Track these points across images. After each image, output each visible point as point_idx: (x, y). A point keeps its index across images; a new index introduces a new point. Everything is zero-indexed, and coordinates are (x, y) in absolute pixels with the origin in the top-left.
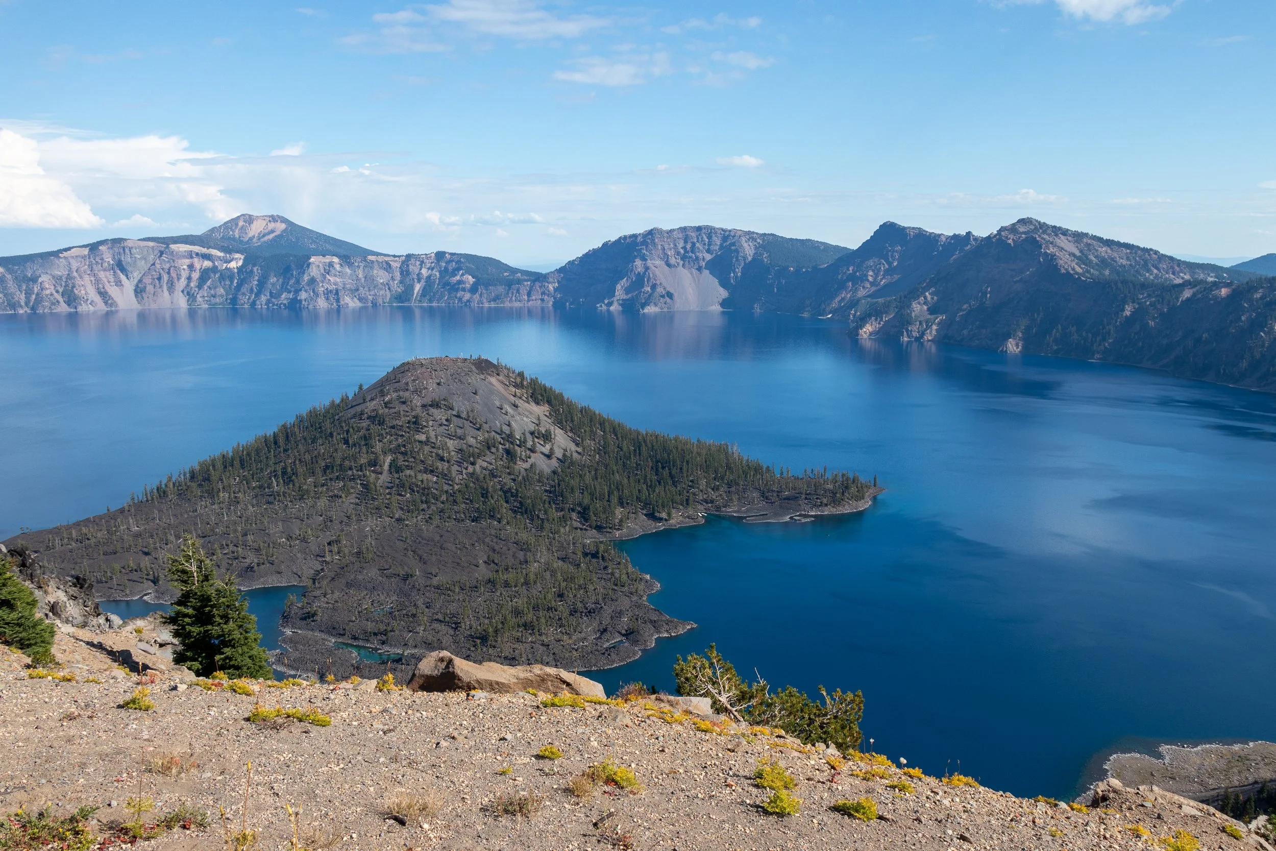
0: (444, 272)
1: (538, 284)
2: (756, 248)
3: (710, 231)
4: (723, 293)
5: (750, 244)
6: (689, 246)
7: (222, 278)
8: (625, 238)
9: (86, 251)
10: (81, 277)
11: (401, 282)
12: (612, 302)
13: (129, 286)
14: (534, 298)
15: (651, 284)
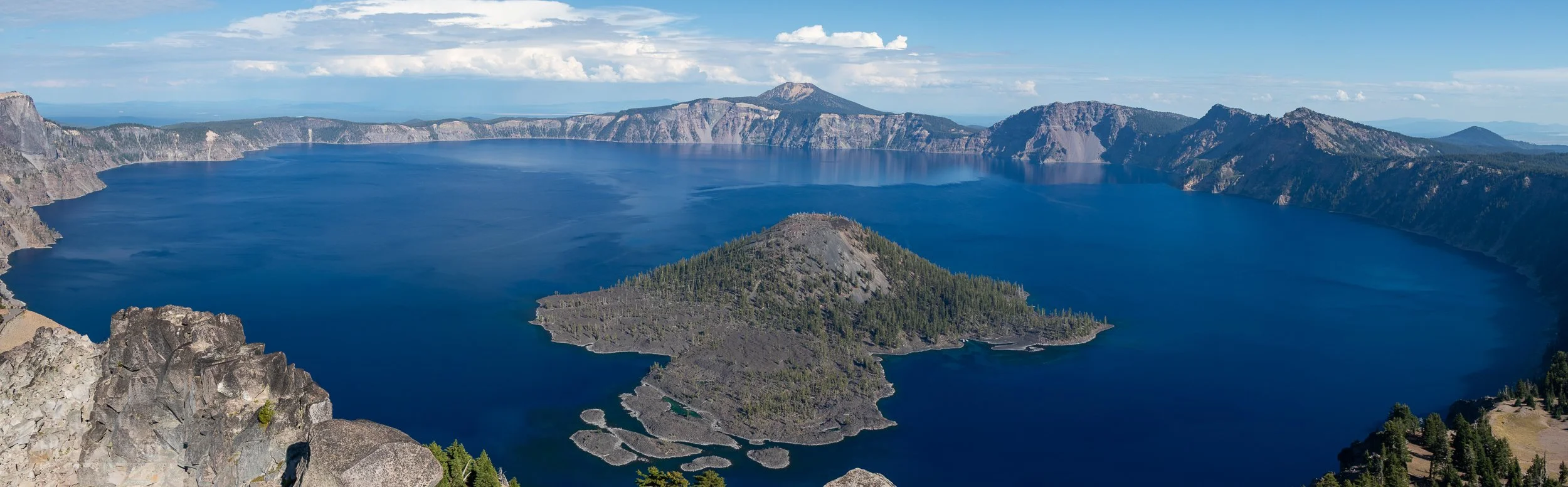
0: (909, 127)
1: (973, 138)
2: (1128, 119)
3: (1097, 105)
4: (1103, 150)
5: (1124, 115)
6: (1080, 116)
7: (765, 126)
8: (1035, 108)
9: (687, 106)
10: (682, 122)
11: (880, 133)
12: (1023, 154)
13: (709, 128)
14: (970, 148)
15: (1051, 143)
